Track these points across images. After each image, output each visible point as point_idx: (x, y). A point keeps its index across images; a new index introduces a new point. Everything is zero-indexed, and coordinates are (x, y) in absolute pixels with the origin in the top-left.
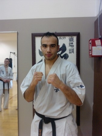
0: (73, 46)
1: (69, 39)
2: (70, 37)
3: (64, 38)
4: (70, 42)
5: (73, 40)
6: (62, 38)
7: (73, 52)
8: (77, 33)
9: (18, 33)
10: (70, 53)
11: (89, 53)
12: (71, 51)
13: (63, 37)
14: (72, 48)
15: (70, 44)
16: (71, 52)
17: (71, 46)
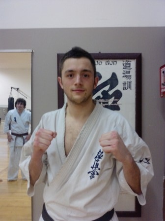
0: (130, 76)
1: (124, 64)
2: (125, 61)
3: (115, 63)
4: (124, 70)
5: (130, 66)
6: (111, 63)
7: (130, 87)
8: (137, 54)
9: (32, 53)
10: (124, 89)
11: (161, 89)
12: (127, 85)
13: (113, 61)
14: (129, 80)
15: (124, 73)
16: (127, 87)
17: (126, 76)
